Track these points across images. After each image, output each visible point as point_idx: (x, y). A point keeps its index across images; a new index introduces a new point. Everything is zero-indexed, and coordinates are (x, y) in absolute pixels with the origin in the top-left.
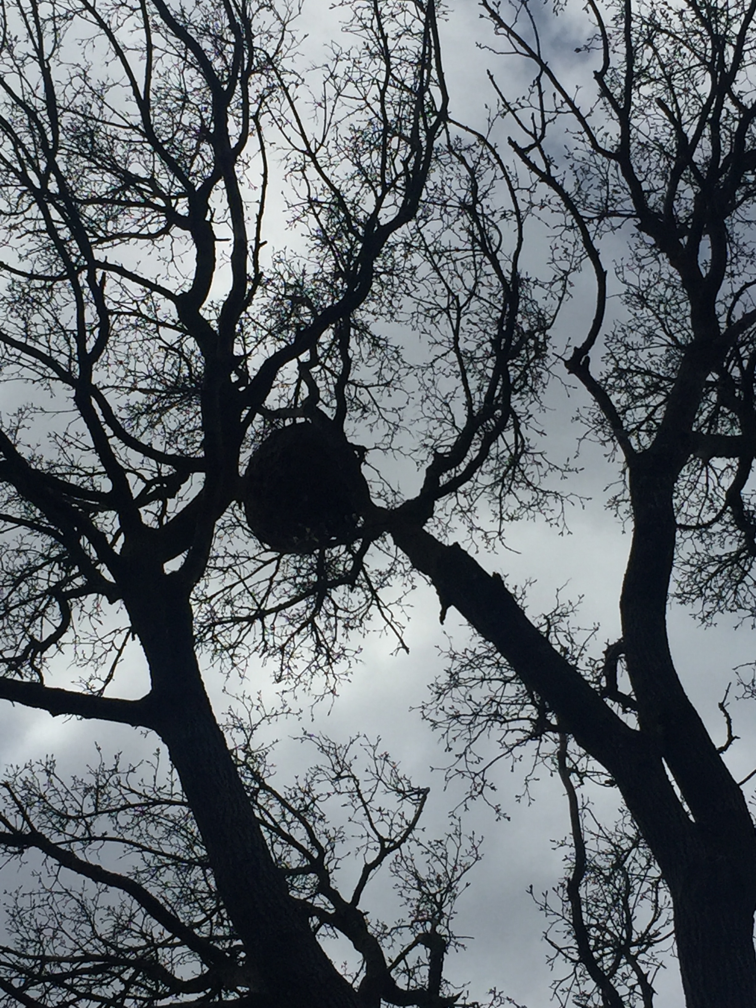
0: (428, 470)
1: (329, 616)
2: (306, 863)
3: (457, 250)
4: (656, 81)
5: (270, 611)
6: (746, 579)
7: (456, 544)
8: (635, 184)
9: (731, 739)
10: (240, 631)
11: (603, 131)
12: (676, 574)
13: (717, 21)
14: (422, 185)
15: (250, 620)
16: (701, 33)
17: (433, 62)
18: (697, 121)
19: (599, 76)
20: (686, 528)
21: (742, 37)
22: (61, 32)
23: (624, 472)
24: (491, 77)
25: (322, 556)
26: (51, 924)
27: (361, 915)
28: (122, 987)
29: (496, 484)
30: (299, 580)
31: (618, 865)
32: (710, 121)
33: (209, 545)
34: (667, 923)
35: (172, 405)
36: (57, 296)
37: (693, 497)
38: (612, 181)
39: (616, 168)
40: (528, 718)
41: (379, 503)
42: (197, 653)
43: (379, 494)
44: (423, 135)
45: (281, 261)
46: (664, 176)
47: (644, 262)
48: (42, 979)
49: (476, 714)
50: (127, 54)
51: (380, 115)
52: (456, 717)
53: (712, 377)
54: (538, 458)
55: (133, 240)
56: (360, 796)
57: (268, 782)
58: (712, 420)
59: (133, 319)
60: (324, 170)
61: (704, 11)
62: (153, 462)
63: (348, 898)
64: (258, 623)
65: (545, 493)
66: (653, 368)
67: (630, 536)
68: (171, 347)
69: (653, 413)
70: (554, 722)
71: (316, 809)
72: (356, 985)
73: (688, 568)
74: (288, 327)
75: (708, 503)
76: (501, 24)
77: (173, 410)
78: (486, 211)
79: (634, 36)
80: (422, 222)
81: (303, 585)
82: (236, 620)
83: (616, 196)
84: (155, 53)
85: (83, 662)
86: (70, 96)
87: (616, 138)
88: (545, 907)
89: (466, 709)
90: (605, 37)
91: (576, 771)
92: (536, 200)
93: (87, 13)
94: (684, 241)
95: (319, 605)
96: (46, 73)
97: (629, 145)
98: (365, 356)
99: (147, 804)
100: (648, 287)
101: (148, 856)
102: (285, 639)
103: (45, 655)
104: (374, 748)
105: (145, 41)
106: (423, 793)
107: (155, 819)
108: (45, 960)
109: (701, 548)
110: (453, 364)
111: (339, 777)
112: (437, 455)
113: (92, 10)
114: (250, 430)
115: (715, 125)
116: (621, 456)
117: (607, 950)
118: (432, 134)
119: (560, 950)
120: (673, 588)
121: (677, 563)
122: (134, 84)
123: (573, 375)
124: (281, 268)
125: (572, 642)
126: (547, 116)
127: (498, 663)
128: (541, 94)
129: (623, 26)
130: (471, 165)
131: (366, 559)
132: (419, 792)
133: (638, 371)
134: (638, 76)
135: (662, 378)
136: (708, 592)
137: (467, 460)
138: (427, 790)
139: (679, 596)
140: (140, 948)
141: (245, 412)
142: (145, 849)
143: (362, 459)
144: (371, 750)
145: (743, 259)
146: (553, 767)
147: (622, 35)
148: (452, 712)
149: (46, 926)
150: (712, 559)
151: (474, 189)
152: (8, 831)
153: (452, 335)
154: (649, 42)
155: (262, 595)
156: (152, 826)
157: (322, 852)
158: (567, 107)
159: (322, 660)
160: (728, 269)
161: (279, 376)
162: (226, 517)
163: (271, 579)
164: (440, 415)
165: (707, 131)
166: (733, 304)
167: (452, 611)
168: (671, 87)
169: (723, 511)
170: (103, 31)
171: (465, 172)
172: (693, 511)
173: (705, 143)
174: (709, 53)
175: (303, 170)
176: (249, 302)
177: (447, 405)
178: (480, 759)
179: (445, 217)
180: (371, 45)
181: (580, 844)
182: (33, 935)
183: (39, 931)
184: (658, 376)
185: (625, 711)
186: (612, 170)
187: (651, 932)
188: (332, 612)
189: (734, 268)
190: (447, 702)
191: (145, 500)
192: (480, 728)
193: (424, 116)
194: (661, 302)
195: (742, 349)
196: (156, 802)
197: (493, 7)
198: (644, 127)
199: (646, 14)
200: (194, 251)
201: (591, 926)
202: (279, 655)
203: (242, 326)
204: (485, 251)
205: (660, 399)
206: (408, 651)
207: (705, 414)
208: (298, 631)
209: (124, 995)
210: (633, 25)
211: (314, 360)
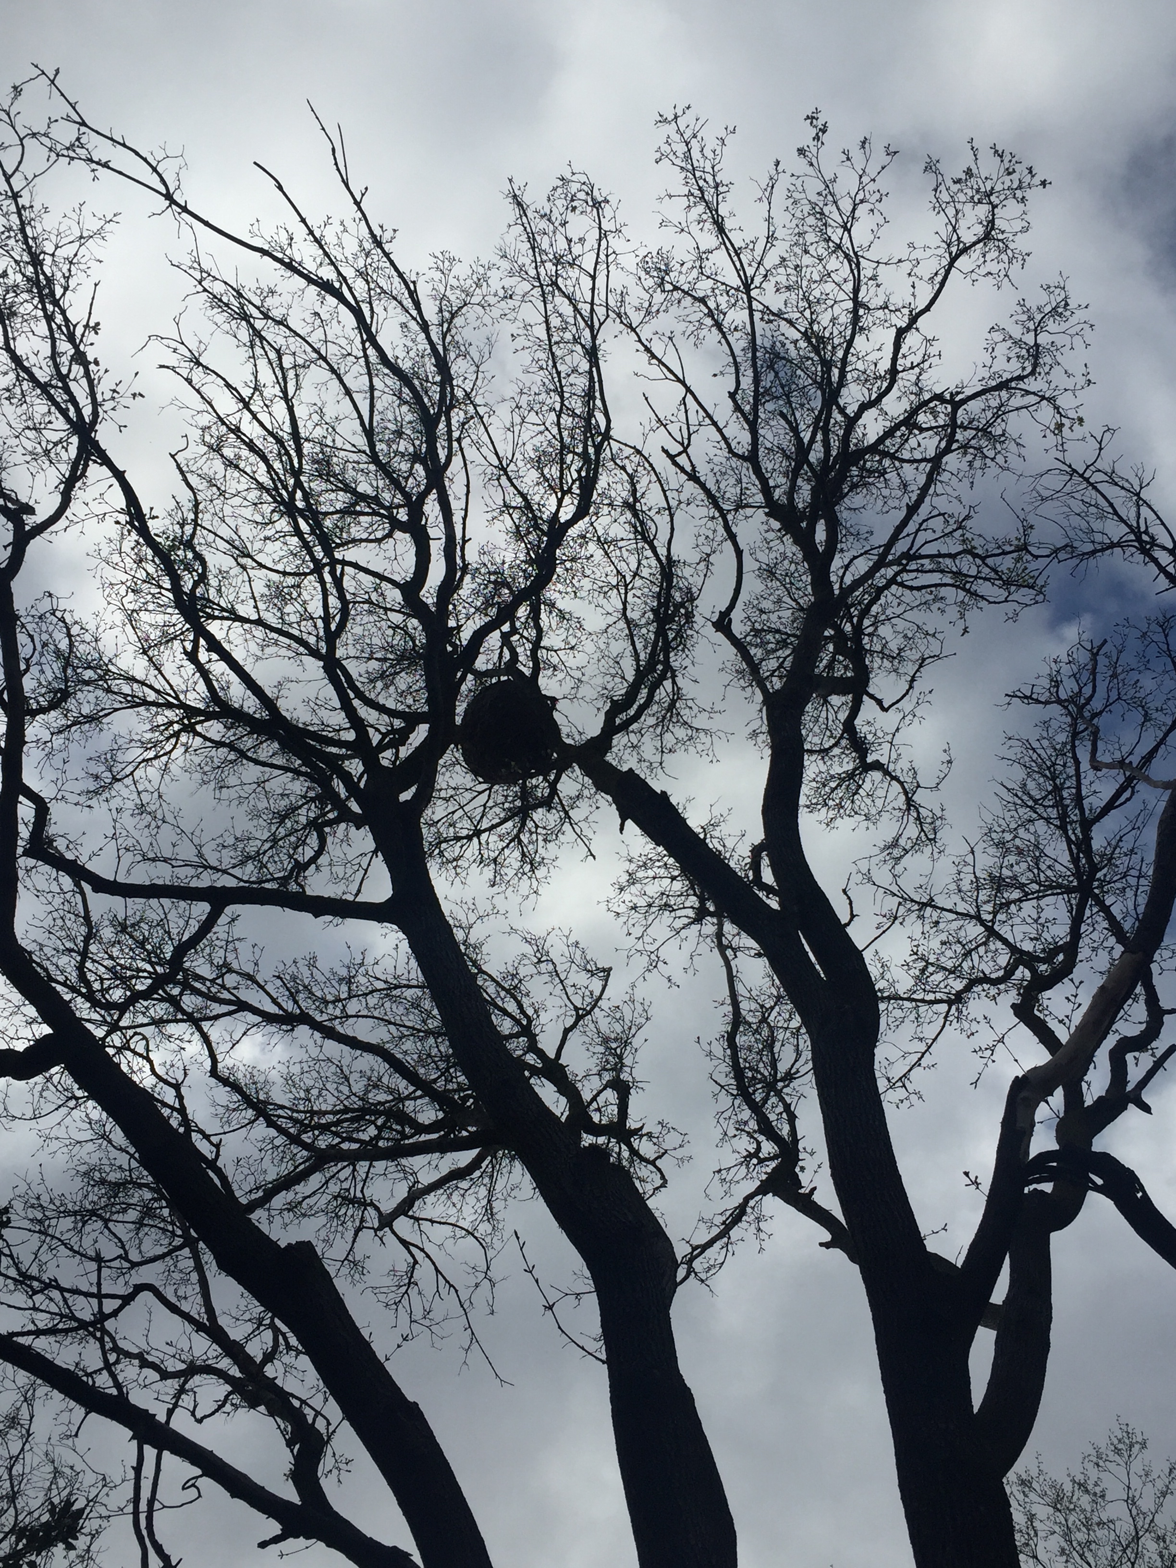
0: (606, 713)
1: (531, 833)
2: (516, 1029)
3: (622, 539)
4: (778, 398)
5: (485, 831)
6: (861, 791)
7: (631, 770)
8: (763, 481)
9: (853, 916)
10: (461, 847)
11: (736, 441)
12: (805, 790)
13: (824, 348)
14: (593, 487)
15: (469, 838)
16: (812, 359)
17: (597, 394)
18: (811, 429)
19: (732, 396)
20: (811, 752)
21: (844, 361)
22: (301, 377)
23: (761, 711)
24: (646, 399)
25: (524, 787)
26: (317, 1085)
27: (563, 1067)
28: (376, 1132)
29: (657, 725)
30: (507, 805)
31: (764, 1020)
32: (822, 428)
33: (434, 781)
34: (806, 1063)
35: (403, 670)
36: (304, 593)
37: (816, 729)
38: (745, 480)
39: (748, 469)
40: (692, 907)
41: (569, 741)
42: (428, 865)
43: (568, 736)
44: (591, 450)
45: (484, 553)
46: (786, 474)
47: (772, 544)
48: (313, 1128)
49: (650, 906)
50: (354, 395)
51: (558, 437)
52: (634, 908)
53: (829, 632)
54: (690, 703)
55: (364, 544)
56: (558, 975)
57: (484, 968)
58: (830, 666)
59: (366, 606)
60: (514, 481)
61: (814, 340)
62: (386, 717)
63: (552, 1055)
64: (475, 840)
65: (697, 730)
66: (782, 627)
67: (767, 761)
68: (398, 627)
69: (783, 662)
70: (712, 909)
71: (522, 988)
72: (563, 1119)
73: (814, 784)
74: (493, 605)
75: (828, 733)
76: (653, 356)
77: (403, 674)
78: (645, 508)
79: (759, 363)
80: (594, 518)
81: (510, 809)
82: (458, 839)
83: (748, 492)
84: (377, 394)
85: (336, 879)
86: (311, 428)
87: (746, 446)
88: (710, 1054)
89: (642, 902)
90: (736, 363)
91: (731, 947)
92: (683, 497)
93: (321, 362)
94: (804, 525)
95: (523, 824)
96: (291, 409)
97: (757, 450)
98: (554, 627)
99: (390, 989)
100: (776, 564)
101: (392, 1028)
102: (497, 852)
103: (307, 873)
104: (567, 937)
105: (368, 384)
106: (608, 971)
107: (394, 999)
108: (313, 1113)
109: (823, 768)
110: (621, 630)
111: (540, 961)
112: (612, 701)
113: (325, 359)
114: (464, 688)
115: (826, 432)
116: (759, 697)
117: (759, 1086)
118: (598, 449)
119: (722, 1087)
120: (803, 800)
121: (805, 780)
122: (360, 417)
123: (719, 633)
124: (485, 559)
125: (724, 846)
126: (692, 429)
127: (666, 864)
128: (686, 412)
129: (750, 355)
130: (630, 471)
131: (559, 786)
132: (604, 970)
133: (770, 630)
134: (763, 395)
135: (789, 635)
136: (831, 803)
137: (635, 707)
138: (610, 969)
139: (807, 806)
140: (387, 1102)
141: (459, 674)
142: (390, 1023)
143: (554, 708)
144: (564, 939)
145: (850, 539)
146: (713, 945)
147: (749, 362)
148: (631, 904)
149: (313, 1087)
150: (832, 777)
151: (634, 491)
152: (281, 1012)
153: (621, 606)
154: (771, 367)
155: (478, 818)
156: (394, 1006)
157: (530, 1020)
158: (708, 421)
159: (527, 868)
160: (839, 546)
161: (485, 644)
162: (447, 757)
163: (484, 805)
164: (613, 671)
165: (819, 437)
166: (844, 574)
167: (629, 823)
168: (790, 403)
169: (841, 737)
170: (334, 376)
171: (626, 477)
172: (816, 740)
173: (818, 446)
174: (819, 374)
175: (498, 479)
176: (459, 586)
177: (618, 663)
178: (655, 940)
179: (613, 512)
180: (547, 381)
181: (735, 1004)
182: (302, 1095)
183: (308, 1091)
184: (786, 633)
185: (767, 897)
186: (744, 471)
187: (793, 1071)
188: (533, 830)
189: (843, 545)
190: (626, 896)
191: (382, 747)
192: (653, 916)
193: (592, 436)
194: (787, 575)
195: (852, 610)
196: (396, 987)
197: (646, 343)
198: (769, 436)
199: (768, 345)
200: (413, 550)
201: (745, 1068)
202: (493, 866)
203: (454, 605)
204: (645, 539)
205: (788, 652)
206: (594, 858)
207: (825, 662)
208: (507, 846)
209: (378, 1137)
210: (758, 354)
211: (514, 631)
